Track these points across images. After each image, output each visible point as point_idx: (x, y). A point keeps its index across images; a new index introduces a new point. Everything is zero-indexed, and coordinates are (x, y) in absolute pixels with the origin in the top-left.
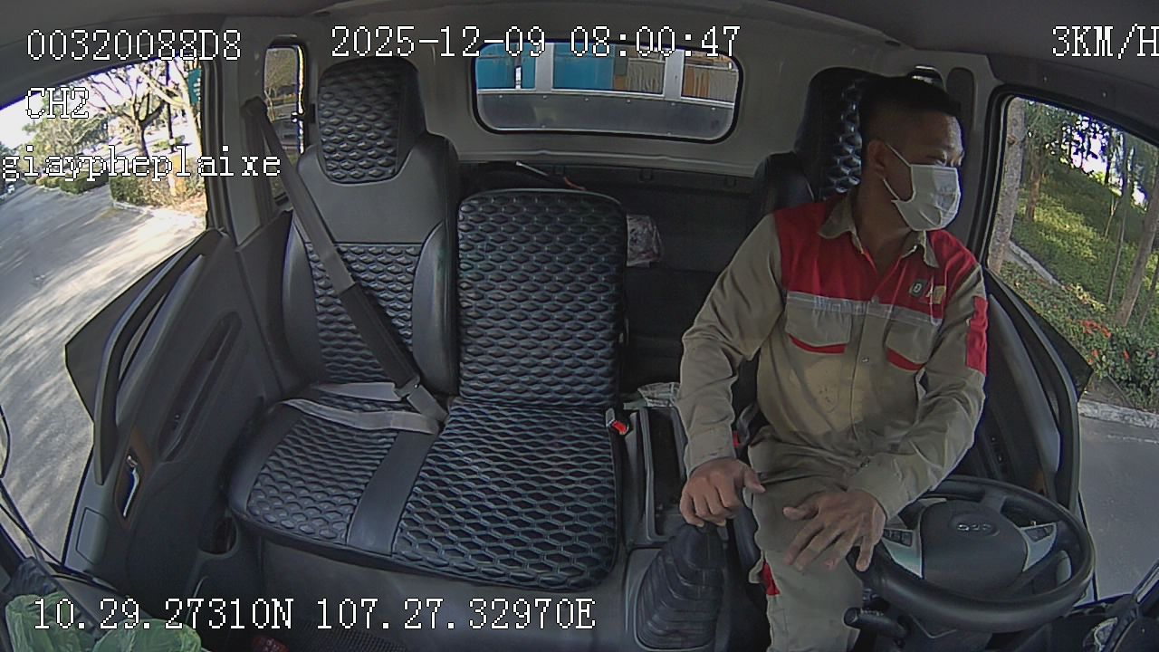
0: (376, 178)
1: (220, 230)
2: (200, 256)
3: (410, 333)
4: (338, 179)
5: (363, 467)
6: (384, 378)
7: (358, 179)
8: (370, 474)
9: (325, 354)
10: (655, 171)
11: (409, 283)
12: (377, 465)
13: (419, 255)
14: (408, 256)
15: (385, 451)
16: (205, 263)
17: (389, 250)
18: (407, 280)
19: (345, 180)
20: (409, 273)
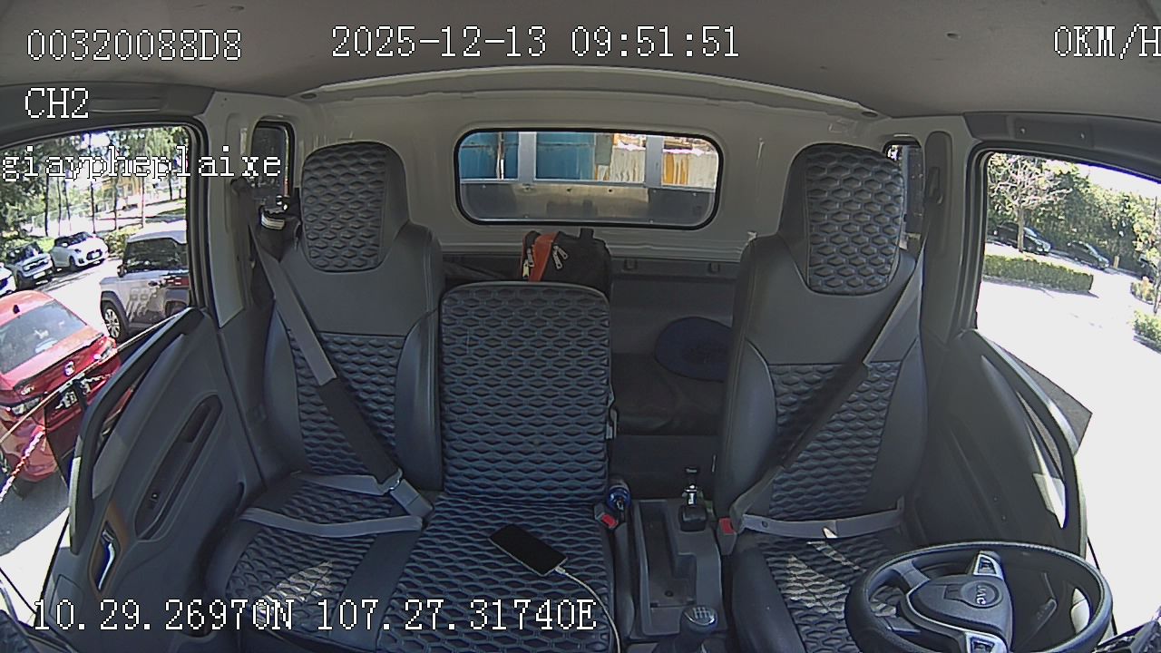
0: (359, 269)
1: (202, 310)
2: (182, 336)
3: (392, 427)
4: (322, 268)
5: (346, 561)
6: (366, 471)
7: (340, 269)
8: (352, 568)
9: (307, 444)
10: (639, 260)
11: (391, 376)
12: (360, 560)
13: (402, 348)
14: (391, 349)
15: (368, 546)
16: (185, 342)
17: (371, 342)
18: (390, 373)
19: (327, 269)
20: (391, 366)
